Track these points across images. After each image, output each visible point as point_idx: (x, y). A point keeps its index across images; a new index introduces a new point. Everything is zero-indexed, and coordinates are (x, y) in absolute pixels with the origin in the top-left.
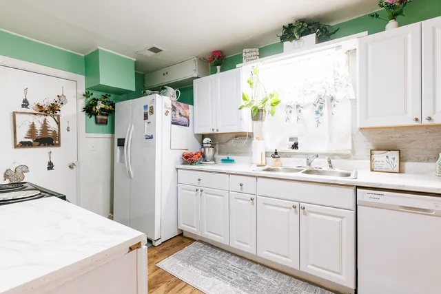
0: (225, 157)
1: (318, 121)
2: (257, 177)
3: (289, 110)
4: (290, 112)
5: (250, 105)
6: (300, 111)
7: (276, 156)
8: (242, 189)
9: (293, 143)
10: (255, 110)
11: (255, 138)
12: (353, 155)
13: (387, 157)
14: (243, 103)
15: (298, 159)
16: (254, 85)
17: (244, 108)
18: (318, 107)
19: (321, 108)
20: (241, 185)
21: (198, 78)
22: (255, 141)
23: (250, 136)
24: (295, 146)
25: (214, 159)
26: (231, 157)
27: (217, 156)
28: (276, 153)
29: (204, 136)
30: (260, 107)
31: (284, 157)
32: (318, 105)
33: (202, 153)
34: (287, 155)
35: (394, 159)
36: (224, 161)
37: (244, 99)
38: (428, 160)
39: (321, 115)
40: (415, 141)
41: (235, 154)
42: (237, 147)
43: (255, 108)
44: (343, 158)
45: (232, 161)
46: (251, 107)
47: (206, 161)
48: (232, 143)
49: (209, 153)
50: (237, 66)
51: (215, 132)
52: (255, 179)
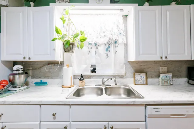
0: (38, 80)
1: (107, 55)
2: (70, 105)
3: (90, 46)
4: (91, 48)
5: (63, 38)
6: (97, 48)
7: (82, 79)
8: (54, 118)
9: (92, 69)
10: (67, 43)
11: (65, 65)
12: (125, 76)
13: (141, 76)
14: (56, 35)
15: (96, 80)
16: (66, 22)
17: (57, 40)
18: (107, 46)
19: (109, 47)
20: (54, 115)
21: (7, 6)
22: (65, 68)
23: (62, 63)
24: (94, 71)
25: (26, 84)
26: (44, 80)
27: (30, 80)
28: (82, 76)
29: (15, 63)
30: (71, 41)
31: (86, 78)
32: (108, 45)
33: (10, 81)
34: (89, 77)
35: (144, 77)
36: (37, 84)
37: (57, 32)
38: (155, 77)
39: (109, 51)
40: (150, 67)
41: (48, 77)
42: (49, 72)
43: (68, 42)
44: (120, 78)
45: (45, 84)
46: (64, 40)
47: (16, 87)
48: (46, 68)
49: (20, 79)
50: (51, 4)
51: (27, 59)
52: (68, 107)
